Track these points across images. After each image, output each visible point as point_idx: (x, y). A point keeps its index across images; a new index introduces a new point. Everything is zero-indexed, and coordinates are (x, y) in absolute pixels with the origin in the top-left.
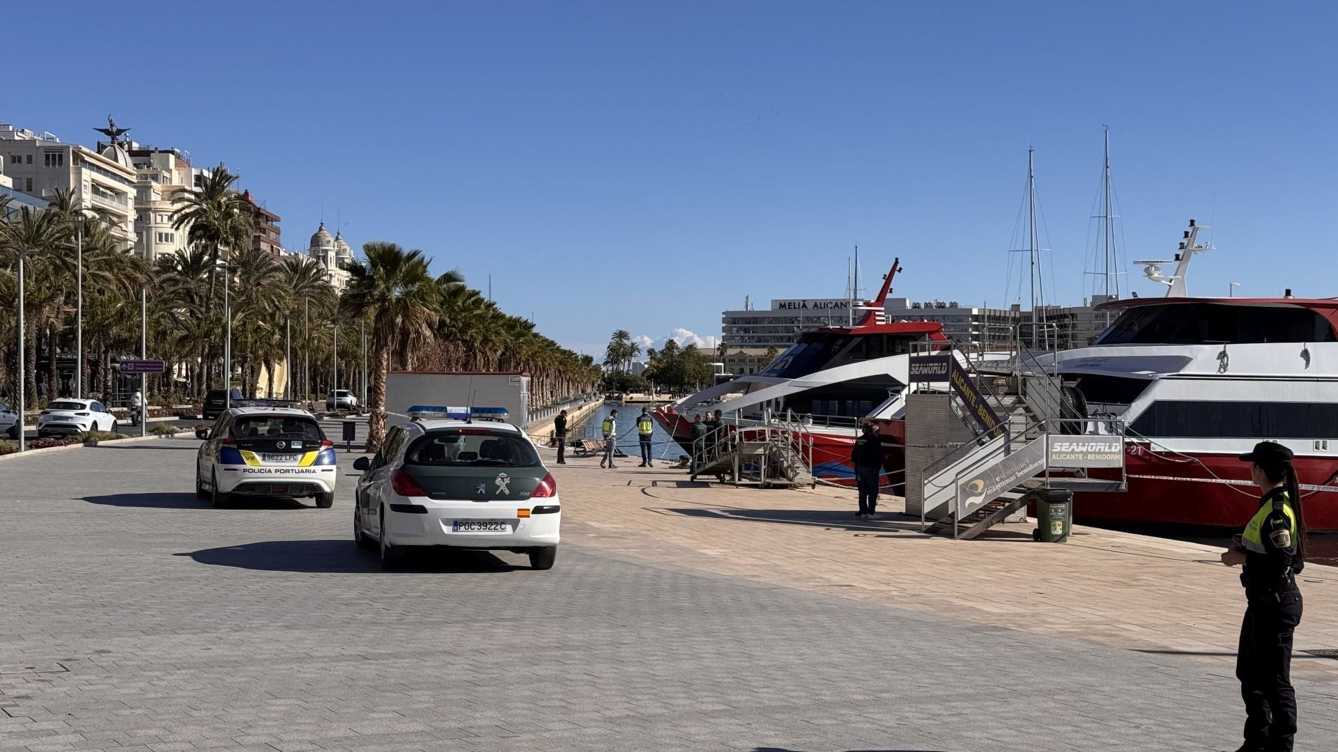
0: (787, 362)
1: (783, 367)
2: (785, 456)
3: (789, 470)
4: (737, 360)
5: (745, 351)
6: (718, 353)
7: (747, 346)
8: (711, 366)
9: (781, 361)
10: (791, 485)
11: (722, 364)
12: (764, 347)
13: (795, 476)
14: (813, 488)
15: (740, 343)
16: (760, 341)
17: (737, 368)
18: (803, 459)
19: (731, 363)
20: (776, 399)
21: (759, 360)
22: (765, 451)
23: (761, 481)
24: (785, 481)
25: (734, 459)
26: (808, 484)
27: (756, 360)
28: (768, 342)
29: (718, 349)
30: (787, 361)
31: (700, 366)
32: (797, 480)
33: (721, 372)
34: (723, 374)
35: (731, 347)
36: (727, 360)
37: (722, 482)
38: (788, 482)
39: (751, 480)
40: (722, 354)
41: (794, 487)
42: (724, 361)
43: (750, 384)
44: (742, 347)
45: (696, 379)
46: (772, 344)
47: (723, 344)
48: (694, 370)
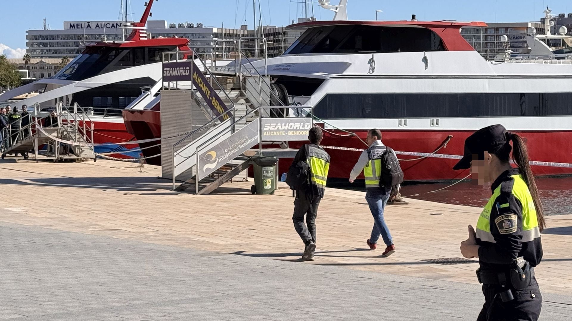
0: (74, 69)
1: (71, 72)
2: (73, 138)
3: (77, 148)
4: (38, 68)
5: (44, 60)
6: (24, 62)
7: (46, 57)
8: (18, 72)
9: (70, 68)
10: (78, 159)
11: (27, 71)
12: (59, 57)
13: (81, 152)
14: (95, 161)
15: (40, 54)
16: (56, 53)
17: (38, 74)
18: (87, 139)
19: (33, 70)
20: (67, 96)
21: (56, 67)
22: (58, 134)
23: (55, 157)
24: (73, 157)
25: (34, 141)
26: (91, 158)
27: (53, 68)
28: (62, 53)
29: (24, 59)
30: (74, 67)
31: (10, 72)
32: (82, 156)
33: (26, 77)
34: (28, 78)
35: (33, 57)
36: (31, 68)
37: (26, 158)
38: (76, 157)
39: (48, 156)
40: (26, 63)
41: (82, 160)
42: (28, 68)
43: (47, 85)
44: (42, 57)
45: (6, 82)
46: (65, 55)
47: (27, 56)
48: (5, 75)
